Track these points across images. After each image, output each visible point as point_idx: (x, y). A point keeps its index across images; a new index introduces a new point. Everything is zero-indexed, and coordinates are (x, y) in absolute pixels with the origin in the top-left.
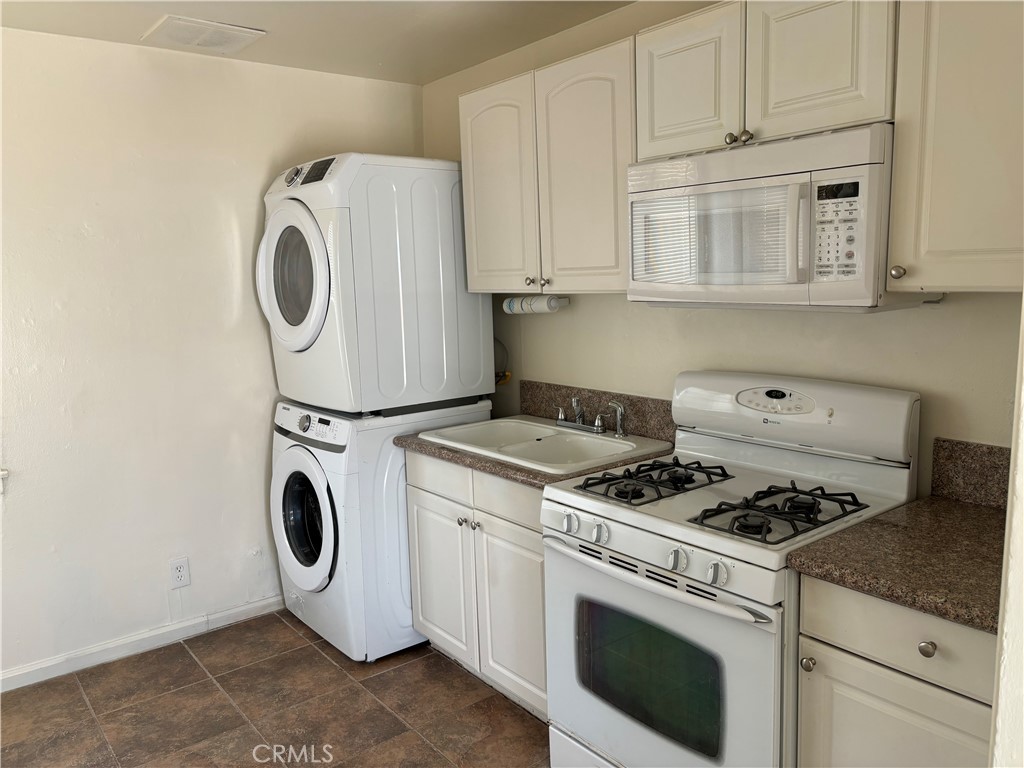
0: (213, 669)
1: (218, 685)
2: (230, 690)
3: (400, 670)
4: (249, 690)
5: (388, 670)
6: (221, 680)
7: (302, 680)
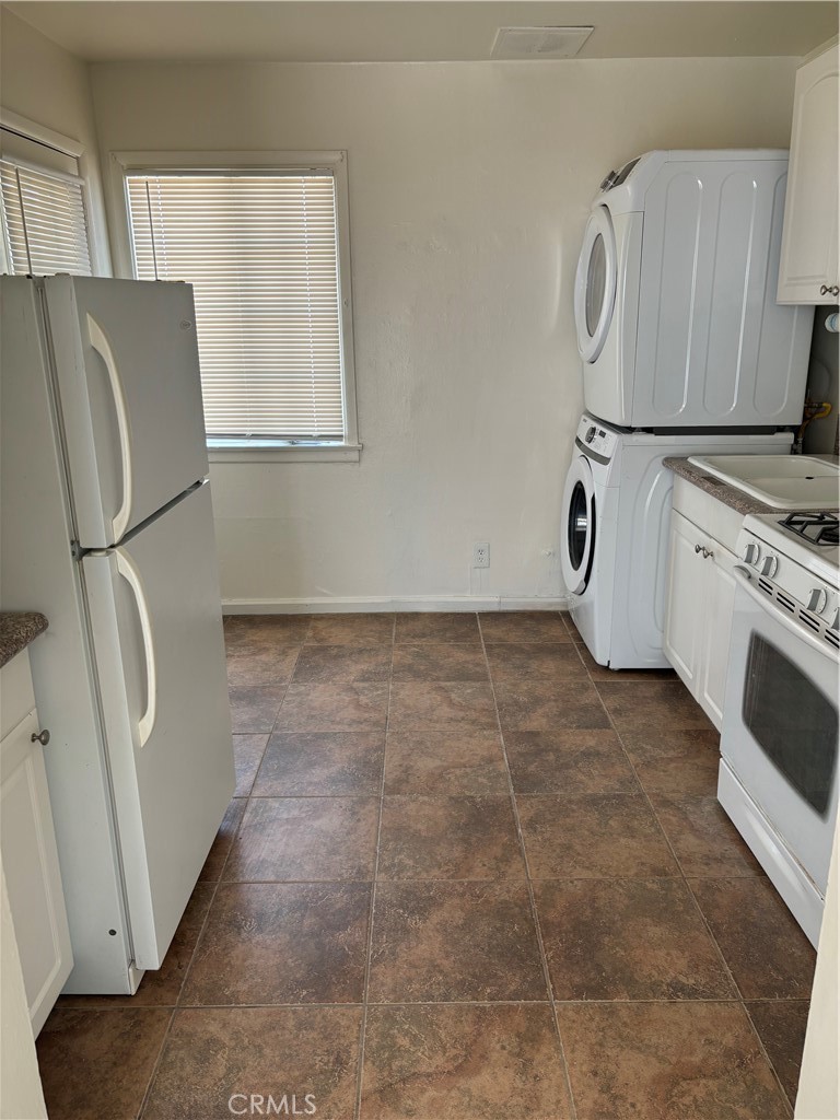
0: (487, 637)
1: (484, 650)
2: (490, 655)
3: (636, 684)
4: (504, 660)
5: (626, 681)
6: (488, 647)
7: (550, 666)
